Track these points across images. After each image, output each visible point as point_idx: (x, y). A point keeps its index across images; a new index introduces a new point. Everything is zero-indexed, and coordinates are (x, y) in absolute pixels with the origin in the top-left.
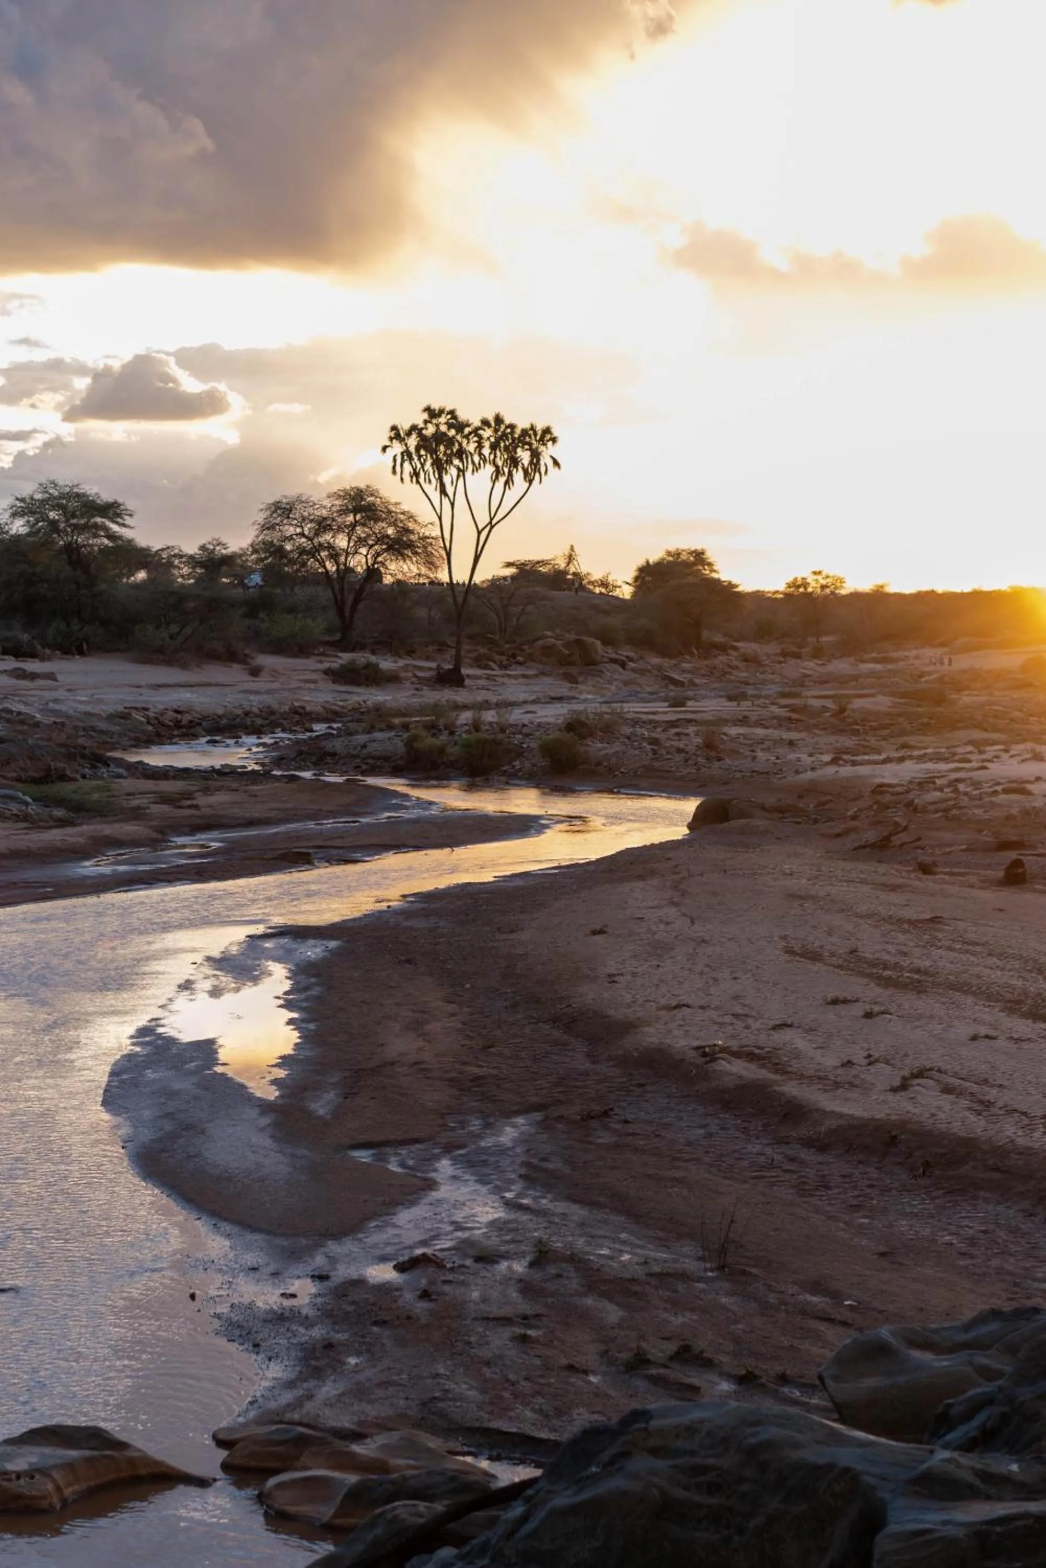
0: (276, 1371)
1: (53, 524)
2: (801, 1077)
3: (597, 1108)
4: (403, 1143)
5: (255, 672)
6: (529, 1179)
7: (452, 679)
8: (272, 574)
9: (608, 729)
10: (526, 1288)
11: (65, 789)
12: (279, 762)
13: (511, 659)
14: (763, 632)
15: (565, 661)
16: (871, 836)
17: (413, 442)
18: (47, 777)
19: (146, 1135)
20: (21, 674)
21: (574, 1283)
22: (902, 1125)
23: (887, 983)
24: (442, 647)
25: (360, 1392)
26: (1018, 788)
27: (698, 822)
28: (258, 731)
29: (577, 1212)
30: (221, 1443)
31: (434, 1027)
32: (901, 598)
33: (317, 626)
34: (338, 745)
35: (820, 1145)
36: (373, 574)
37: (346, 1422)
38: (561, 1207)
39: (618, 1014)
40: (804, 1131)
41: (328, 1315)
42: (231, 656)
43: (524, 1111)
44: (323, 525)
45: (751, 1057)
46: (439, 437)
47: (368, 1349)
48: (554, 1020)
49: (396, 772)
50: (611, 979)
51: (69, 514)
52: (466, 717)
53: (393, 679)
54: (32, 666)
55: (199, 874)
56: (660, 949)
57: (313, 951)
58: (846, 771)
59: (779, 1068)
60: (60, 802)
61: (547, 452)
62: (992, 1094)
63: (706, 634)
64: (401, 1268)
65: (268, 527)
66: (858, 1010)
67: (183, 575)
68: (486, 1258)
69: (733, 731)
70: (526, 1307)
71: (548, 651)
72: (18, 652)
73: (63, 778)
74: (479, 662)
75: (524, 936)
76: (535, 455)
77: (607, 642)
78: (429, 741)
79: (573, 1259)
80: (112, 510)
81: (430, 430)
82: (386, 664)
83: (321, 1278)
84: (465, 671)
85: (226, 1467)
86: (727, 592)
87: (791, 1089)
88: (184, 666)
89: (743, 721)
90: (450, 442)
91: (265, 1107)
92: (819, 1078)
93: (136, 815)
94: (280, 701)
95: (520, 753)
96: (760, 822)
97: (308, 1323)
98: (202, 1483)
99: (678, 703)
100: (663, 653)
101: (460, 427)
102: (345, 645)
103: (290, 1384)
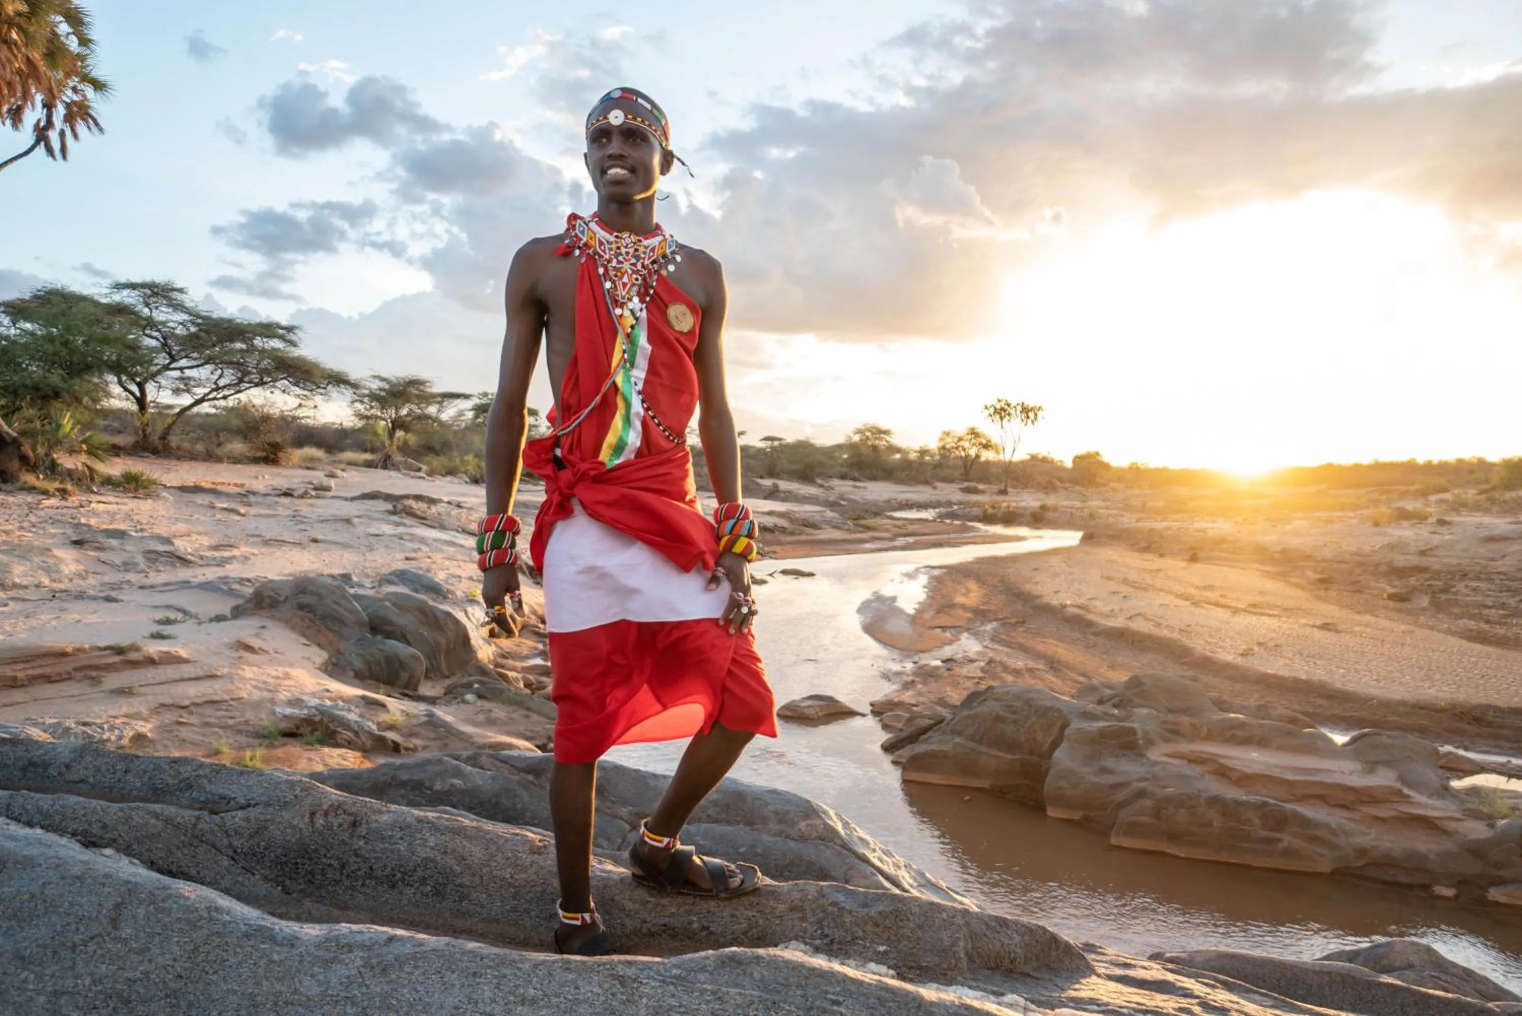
0: (895, 687)
1: (868, 438)
2: (1095, 613)
3: (1021, 620)
4: (950, 627)
5: (935, 488)
6: (993, 640)
7: (1003, 492)
8: (943, 457)
9: (1055, 509)
10: (983, 670)
11: (863, 522)
12: (939, 517)
13: (1026, 486)
14: (1120, 479)
15: (1045, 488)
16: (1144, 544)
17: (992, 410)
18: (858, 518)
19: (868, 620)
20: (855, 487)
21: (999, 669)
22: (1127, 629)
23: (1134, 587)
24: (1001, 482)
25: (920, 694)
26: (1203, 531)
27: (1084, 539)
28: (934, 508)
29: (1006, 650)
30: (872, 705)
31: (972, 595)
32: (1174, 471)
33: (957, 473)
34: (960, 512)
35: (1097, 634)
36: (978, 456)
37: (913, 702)
38: (1001, 648)
39: (1034, 593)
40: (1093, 630)
41: (915, 674)
42: (926, 482)
43: (996, 620)
44: (960, 439)
45: (1079, 607)
46: (1002, 409)
47: (924, 683)
48: (1014, 594)
49: (980, 521)
50: (1037, 583)
51: (873, 433)
52: (1005, 504)
53: (982, 492)
54: (858, 484)
55: (903, 548)
56: (1056, 575)
57: (937, 572)
58: (1140, 524)
59: (1088, 611)
60: (862, 526)
61: (1040, 414)
62: (1162, 621)
63: (1098, 480)
64: (943, 661)
65: (942, 439)
66: (1121, 595)
67: (913, 456)
68: (972, 661)
69: (1102, 511)
70: (981, 675)
71: (1039, 484)
72: (854, 479)
73: (864, 518)
74: (1014, 487)
75: (1011, 570)
76: (1036, 415)
77: (1061, 481)
78: (991, 511)
79: (1001, 662)
80: (887, 432)
81: (998, 407)
82: (981, 487)
83: (915, 663)
84: (1009, 490)
85: (872, 712)
86: (1106, 466)
87: (1090, 617)
88: (910, 485)
89: (1107, 508)
90: (1005, 411)
91: (908, 615)
92: (1101, 614)
93: (887, 530)
94: (943, 499)
95: (1022, 516)
96: (1105, 540)
97: (908, 675)
98: (863, 715)
99: (1083, 502)
100: (1083, 486)
101: (1009, 405)
102: (966, 480)
103: (897, 691)
